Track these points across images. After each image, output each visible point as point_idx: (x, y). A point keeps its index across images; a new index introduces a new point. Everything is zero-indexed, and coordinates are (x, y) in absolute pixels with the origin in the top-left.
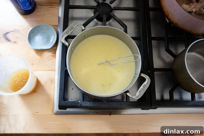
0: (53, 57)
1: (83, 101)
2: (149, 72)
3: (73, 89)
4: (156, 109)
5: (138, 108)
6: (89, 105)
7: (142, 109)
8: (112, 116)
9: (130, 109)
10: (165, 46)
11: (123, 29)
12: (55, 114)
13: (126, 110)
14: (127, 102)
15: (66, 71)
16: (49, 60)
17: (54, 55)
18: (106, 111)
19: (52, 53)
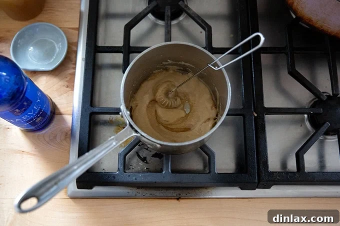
0: (68, 89)
1: (125, 172)
2: (256, 115)
4: (270, 188)
5: (233, 186)
6: (135, 180)
7: (242, 189)
8: (182, 201)
9: (218, 188)
10: (288, 64)
11: (204, 32)
12: (71, 198)
13: (209, 190)
14: (211, 173)
15: (93, 114)
16: (61, 95)
17: (71, 85)
18: (170, 193)
19: (66, 81)
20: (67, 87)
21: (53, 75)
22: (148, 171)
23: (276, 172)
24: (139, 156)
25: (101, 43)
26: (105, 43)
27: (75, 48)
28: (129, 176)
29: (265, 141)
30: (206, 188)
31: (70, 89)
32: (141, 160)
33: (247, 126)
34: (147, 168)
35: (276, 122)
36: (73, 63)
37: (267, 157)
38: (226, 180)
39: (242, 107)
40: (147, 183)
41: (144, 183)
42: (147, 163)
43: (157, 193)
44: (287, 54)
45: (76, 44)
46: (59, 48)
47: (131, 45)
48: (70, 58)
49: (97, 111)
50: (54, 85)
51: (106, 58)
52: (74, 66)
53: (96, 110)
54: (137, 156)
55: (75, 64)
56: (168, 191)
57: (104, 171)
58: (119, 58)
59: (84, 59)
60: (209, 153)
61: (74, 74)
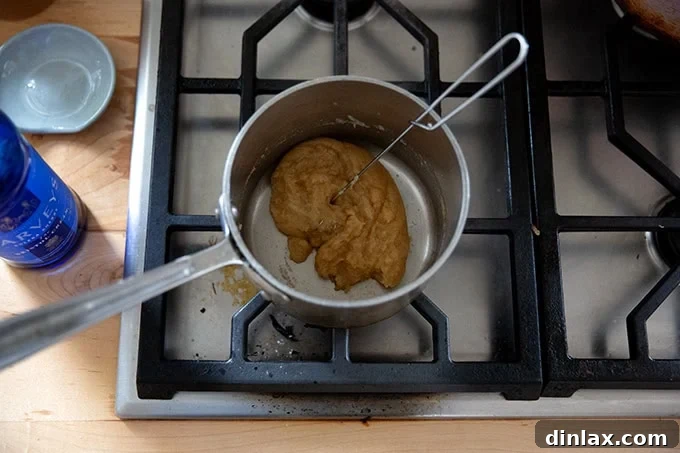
0: (116, 174)
1: (247, 360)
2: (538, 233)
3: (203, 311)
4: (570, 396)
5: (488, 390)
6: (268, 379)
7: (507, 399)
8: (373, 425)
9: (452, 395)
10: (608, 119)
11: (420, 48)
13: (434, 401)
14: (439, 362)
15: (174, 230)
16: (102, 186)
17: (122, 166)
18: (348, 407)
19: (113, 157)
20: (115, 169)
21: (82, 142)
22: (298, 357)
23: (584, 360)
24: (276, 324)
25: (189, 72)
26: (198, 71)
27: (130, 83)
28: (256, 368)
29: (560, 289)
30: (427, 394)
31: (122, 174)
32: (281, 332)
33: (519, 256)
34: (294, 352)
35: (582, 249)
36: (128, 115)
37: (563, 325)
38: (472, 379)
39: (506, 216)
40: (298, 385)
41: (289, 385)
42: (293, 340)
43: (319, 407)
44: (606, 97)
45: (135, 74)
46: (96, 81)
47: (259, 76)
48: (120, 105)
49: (184, 223)
50: (84, 166)
51: (202, 106)
52: (130, 123)
53: (180, 221)
54: (271, 325)
55: (132, 118)
56: (342, 404)
57: (197, 358)
58: (230, 104)
59: (153, 108)
60: (435, 317)
61: (129, 141)
